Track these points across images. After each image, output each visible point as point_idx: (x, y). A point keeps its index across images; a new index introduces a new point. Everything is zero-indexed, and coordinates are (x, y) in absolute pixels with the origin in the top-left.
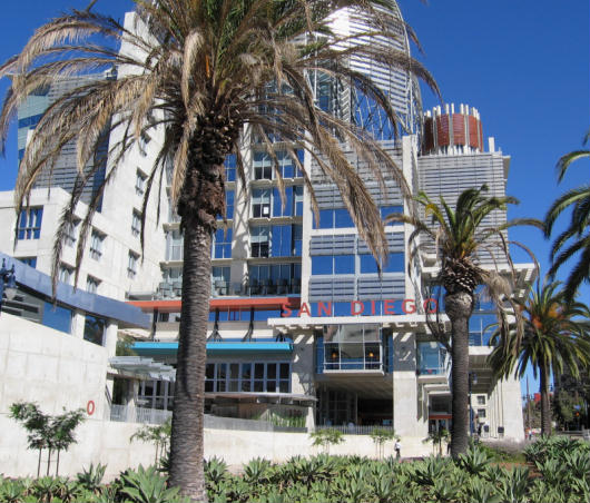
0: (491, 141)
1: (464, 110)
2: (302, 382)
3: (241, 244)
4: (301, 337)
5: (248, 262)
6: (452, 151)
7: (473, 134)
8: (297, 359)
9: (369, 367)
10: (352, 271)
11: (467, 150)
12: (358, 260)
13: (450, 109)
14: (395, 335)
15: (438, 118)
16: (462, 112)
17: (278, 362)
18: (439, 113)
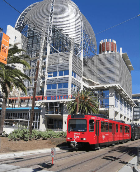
0: (121, 49)
1: (110, 40)
2: (42, 117)
3: (39, 82)
4: (43, 106)
5: (41, 87)
6: (106, 52)
7: (112, 47)
8: (42, 111)
9: (55, 113)
10: (56, 88)
11: (110, 52)
12: (57, 85)
13: (106, 40)
14: (64, 105)
15: (102, 44)
16: (109, 41)
17: (38, 112)
18: (103, 42)
